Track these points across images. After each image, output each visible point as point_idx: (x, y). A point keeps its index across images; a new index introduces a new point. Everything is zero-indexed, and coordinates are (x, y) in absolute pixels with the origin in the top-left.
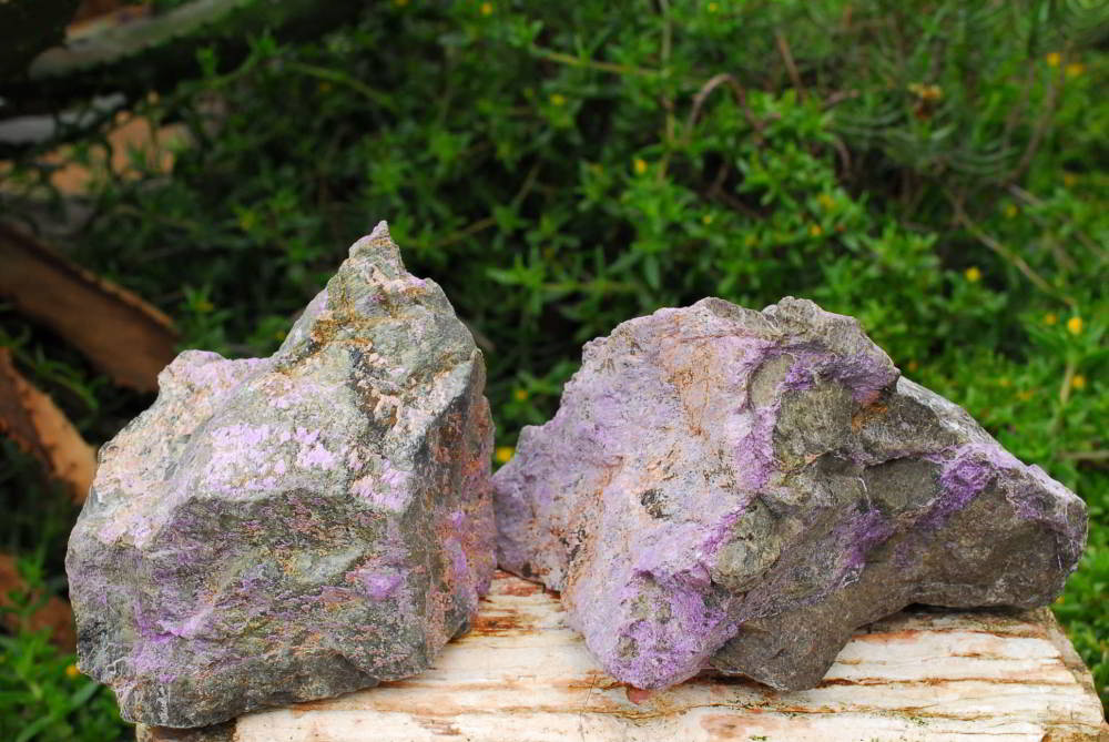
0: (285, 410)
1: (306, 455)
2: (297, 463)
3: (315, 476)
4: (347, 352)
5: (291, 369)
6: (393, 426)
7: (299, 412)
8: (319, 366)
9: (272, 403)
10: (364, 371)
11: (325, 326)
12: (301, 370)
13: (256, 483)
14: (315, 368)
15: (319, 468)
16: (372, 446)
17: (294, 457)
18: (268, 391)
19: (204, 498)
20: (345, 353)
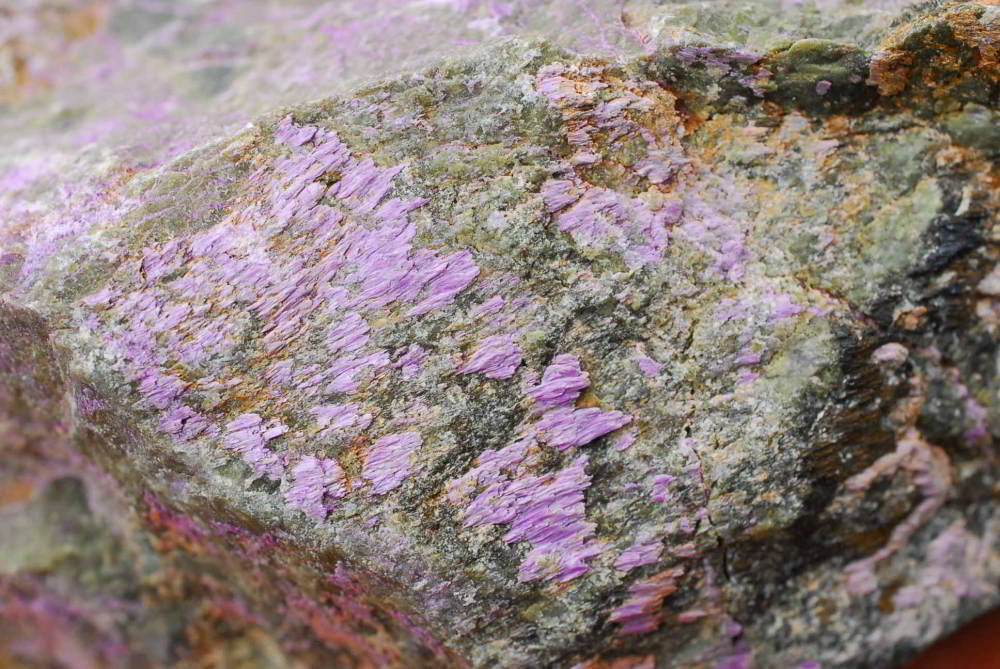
0: (572, 254)
1: (508, 474)
2: (456, 488)
3: (477, 580)
4: (937, 202)
5: (721, 107)
6: (857, 557)
7: (612, 303)
8: (810, 173)
9: (553, 191)
10: (932, 315)
11: (949, 62)
12: (744, 137)
13: (271, 445)
14: (792, 173)
15: (506, 560)
16: (735, 588)
17: (467, 452)
18: (580, 135)
19: (66, 353)
20: (928, 199)
